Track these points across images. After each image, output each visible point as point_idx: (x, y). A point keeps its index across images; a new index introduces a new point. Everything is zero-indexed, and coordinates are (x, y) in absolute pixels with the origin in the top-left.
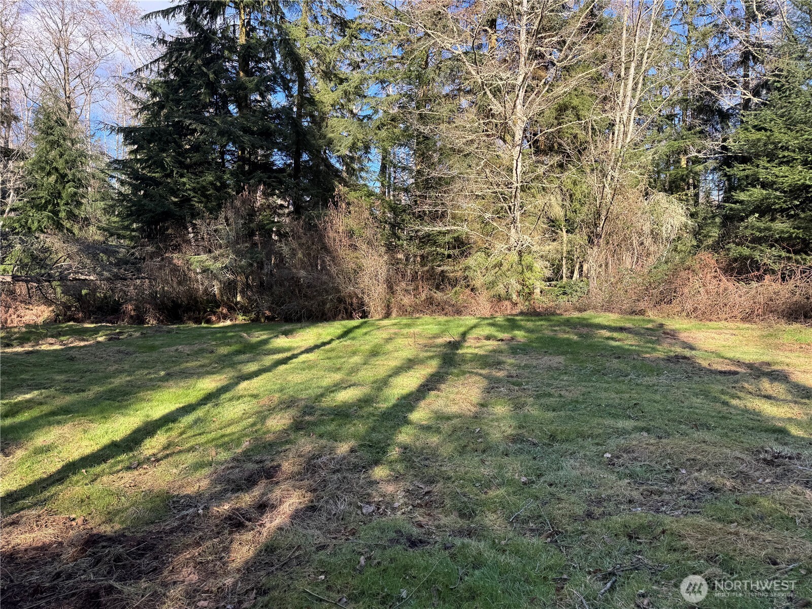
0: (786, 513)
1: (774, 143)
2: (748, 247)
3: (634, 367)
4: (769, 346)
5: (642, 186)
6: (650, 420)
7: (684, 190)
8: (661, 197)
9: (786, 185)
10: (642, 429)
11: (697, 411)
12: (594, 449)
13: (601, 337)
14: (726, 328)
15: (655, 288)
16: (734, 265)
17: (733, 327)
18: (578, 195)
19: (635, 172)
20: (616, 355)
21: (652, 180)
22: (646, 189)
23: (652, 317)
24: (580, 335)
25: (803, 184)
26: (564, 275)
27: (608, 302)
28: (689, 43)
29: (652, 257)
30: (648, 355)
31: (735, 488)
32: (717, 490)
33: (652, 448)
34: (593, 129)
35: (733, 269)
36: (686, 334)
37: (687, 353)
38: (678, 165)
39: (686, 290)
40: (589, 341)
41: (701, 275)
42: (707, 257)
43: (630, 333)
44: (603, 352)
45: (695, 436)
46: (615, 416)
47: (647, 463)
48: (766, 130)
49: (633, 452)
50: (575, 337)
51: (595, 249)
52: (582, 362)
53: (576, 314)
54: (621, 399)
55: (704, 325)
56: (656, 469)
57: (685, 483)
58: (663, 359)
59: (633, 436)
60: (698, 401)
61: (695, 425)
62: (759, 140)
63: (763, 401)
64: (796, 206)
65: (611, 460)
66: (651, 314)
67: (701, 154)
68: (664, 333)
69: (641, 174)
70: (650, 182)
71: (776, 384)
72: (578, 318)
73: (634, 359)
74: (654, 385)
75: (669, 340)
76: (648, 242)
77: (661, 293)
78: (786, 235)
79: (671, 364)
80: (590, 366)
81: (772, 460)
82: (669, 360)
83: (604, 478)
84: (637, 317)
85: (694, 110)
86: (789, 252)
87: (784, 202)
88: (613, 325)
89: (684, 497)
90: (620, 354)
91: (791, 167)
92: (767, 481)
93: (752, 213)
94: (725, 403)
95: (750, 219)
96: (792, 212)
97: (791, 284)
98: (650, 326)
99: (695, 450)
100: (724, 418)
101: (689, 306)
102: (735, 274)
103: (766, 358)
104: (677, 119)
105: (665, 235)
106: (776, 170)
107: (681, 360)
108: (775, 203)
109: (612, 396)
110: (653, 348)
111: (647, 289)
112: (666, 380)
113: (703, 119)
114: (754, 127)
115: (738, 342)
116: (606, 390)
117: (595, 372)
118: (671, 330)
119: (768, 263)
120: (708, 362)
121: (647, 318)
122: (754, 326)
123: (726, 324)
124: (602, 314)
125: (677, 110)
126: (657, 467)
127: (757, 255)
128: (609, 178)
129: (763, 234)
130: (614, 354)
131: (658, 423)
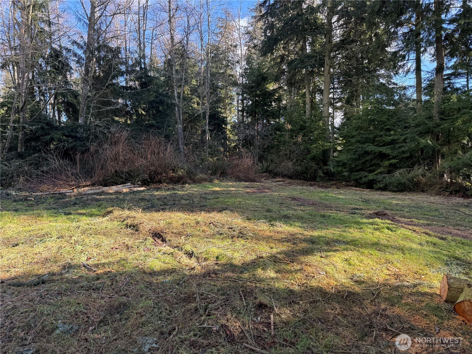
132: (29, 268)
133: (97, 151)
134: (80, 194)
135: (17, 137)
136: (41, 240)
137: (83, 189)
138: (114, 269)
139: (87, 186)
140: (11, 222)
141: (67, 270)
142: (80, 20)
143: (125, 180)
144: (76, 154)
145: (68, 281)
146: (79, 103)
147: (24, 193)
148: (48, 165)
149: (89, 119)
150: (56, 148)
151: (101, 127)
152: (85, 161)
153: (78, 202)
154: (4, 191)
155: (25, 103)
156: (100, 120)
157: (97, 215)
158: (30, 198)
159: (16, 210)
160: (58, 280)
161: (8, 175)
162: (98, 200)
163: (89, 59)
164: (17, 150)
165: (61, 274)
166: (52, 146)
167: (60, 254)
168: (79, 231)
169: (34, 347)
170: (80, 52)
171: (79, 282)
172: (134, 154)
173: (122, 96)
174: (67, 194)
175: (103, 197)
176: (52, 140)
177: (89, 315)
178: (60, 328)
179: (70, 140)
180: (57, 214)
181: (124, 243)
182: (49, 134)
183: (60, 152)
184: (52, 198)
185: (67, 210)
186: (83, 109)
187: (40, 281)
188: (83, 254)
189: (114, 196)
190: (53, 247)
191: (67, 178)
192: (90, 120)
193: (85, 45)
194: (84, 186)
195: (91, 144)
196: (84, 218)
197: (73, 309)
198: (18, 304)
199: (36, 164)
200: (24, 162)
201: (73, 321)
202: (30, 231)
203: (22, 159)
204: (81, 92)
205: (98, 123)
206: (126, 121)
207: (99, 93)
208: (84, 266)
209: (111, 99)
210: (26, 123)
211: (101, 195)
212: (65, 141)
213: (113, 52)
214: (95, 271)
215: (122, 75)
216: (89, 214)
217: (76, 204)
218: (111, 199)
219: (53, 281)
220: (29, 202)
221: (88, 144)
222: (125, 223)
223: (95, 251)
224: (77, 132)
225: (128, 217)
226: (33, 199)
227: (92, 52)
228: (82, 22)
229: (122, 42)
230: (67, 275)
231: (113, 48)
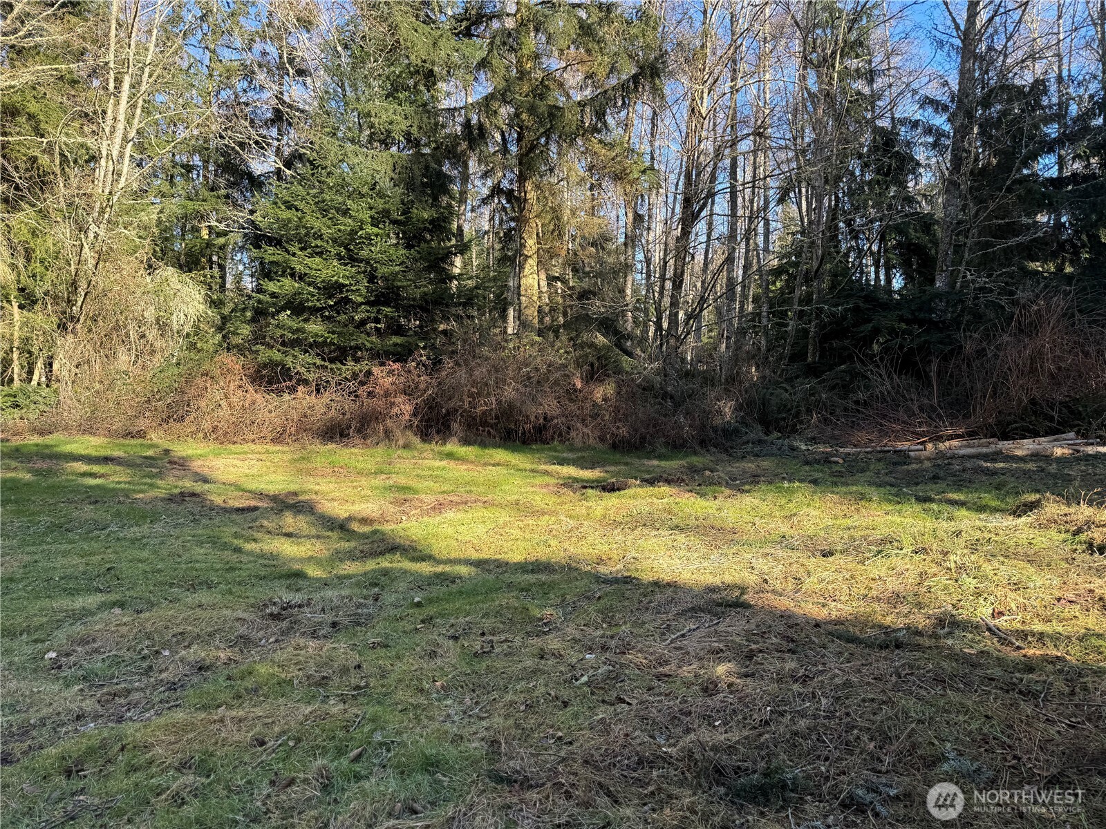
0: (283, 676)
1: (307, 228)
2: (279, 351)
3: (118, 514)
4: (300, 471)
5: (143, 254)
6: (128, 589)
7: (204, 268)
8: (170, 272)
9: (319, 280)
10: (114, 604)
11: (197, 565)
12: (28, 650)
13: (72, 474)
14: (253, 452)
15: (160, 400)
16: (264, 372)
17: (260, 450)
18: (40, 253)
19: (132, 233)
20: (93, 499)
21: (158, 249)
22: (149, 259)
23: (155, 441)
24: (37, 472)
25: (337, 282)
26: (16, 376)
27: (89, 419)
28: (211, 75)
29: (158, 356)
30: (141, 495)
31: (230, 660)
32: (207, 668)
33: (124, 630)
34: (62, 155)
35: (262, 377)
36: (200, 463)
37: (199, 488)
38: (196, 234)
39: (203, 404)
40: (50, 481)
41: (222, 384)
42: (230, 360)
43: (120, 464)
44: (70, 496)
45: (189, 600)
46: (72, 593)
47: (114, 653)
48: (297, 210)
49: (94, 641)
50: (28, 476)
51: (70, 338)
52: (33, 514)
53: (35, 439)
54: (87, 564)
55: (226, 449)
56: (126, 658)
57: (167, 669)
58: (163, 500)
59: (97, 618)
60: (202, 551)
61: (192, 585)
62: (289, 220)
63: (283, 539)
64: (331, 306)
65: (55, 660)
66: (155, 437)
67: (223, 225)
68: (170, 462)
69: (140, 237)
70: (155, 251)
71: (300, 517)
72: (37, 445)
73: (119, 502)
74: (144, 537)
75: (176, 472)
76: (152, 334)
77: (169, 406)
78: (321, 340)
79: (173, 505)
80: (45, 519)
81: (279, 614)
82: (171, 499)
83: (39, 692)
84: (133, 442)
85: (218, 166)
86: (323, 359)
87: (318, 300)
88: (94, 453)
89: (163, 689)
90: (97, 497)
91: (326, 259)
92: (271, 640)
93: (283, 309)
94: (238, 550)
95: (280, 316)
96: (327, 314)
97: (326, 398)
98: (150, 453)
99: (185, 619)
100: (232, 569)
101: (206, 424)
102: (264, 384)
103: (293, 487)
104: (195, 172)
105: (176, 327)
106: (307, 261)
107: (187, 499)
108: (308, 300)
109: (74, 562)
110: (151, 485)
111: (148, 402)
112: (163, 528)
113: (228, 180)
114: (285, 202)
115: (264, 469)
116: (65, 554)
117: (51, 528)
118: (179, 458)
119: (301, 371)
120: (223, 497)
121: (149, 442)
122: (286, 448)
123: (253, 446)
124: (79, 437)
125: (197, 160)
126: (128, 655)
127: (289, 362)
128: (91, 235)
129: (295, 336)
130: (89, 497)
131: (141, 590)
132: (863, 608)
133: (981, 353)
134: (941, 455)
135: (806, 332)
136: (879, 552)
137: (947, 444)
138: (1073, 654)
139: (958, 437)
140: (809, 505)
141: (946, 630)
142: (941, 44)
143: (1059, 423)
144: (930, 362)
145: (954, 656)
146: (935, 243)
147: (821, 448)
148: (867, 388)
149: (961, 275)
150: (886, 350)
151: (991, 291)
152: (951, 376)
153: (941, 474)
154: (786, 442)
155: (822, 259)
156: (989, 276)
157: (996, 510)
158: (836, 459)
159: (815, 482)
160: (930, 648)
161: (789, 410)
162: (993, 473)
163: (962, 132)
164: (806, 359)
165: (935, 636)
166: (875, 347)
167: (925, 590)
168: (961, 542)
169: (899, 783)
170: (940, 121)
171: (980, 665)
172: (1086, 354)
173: (1051, 204)
174: (912, 454)
175: (1001, 465)
176: (876, 331)
177: (1018, 753)
178: (952, 762)
179: (917, 330)
180: (898, 497)
181: (1091, 591)
182: (869, 321)
183: (893, 358)
184: (879, 460)
185: (920, 490)
186: (947, 254)
187: (891, 641)
188: (981, 600)
189: (1031, 466)
190: (907, 570)
191: (909, 417)
192: (964, 277)
193: (952, 101)
194: (950, 438)
195: (965, 337)
196: (963, 512)
197: (974, 726)
198: (854, 679)
199: (844, 386)
200: (819, 383)
201: (980, 755)
202: (849, 529)
203: (817, 377)
204: (939, 214)
205: (985, 283)
206: (1060, 269)
207: (987, 208)
208: (989, 629)
209: (1020, 216)
210: (825, 302)
211: (994, 460)
212: (904, 332)
213: (1025, 96)
214: (1019, 648)
215: (1051, 150)
216: (975, 503)
217: (938, 478)
218: (1025, 472)
219: (918, 647)
220: (833, 466)
221: (960, 336)
222: (1083, 537)
223: (1014, 600)
224: (931, 311)
225: (1089, 524)
226: (841, 461)
227: (970, 115)
228: (946, 48)
229: (1051, 64)
230: (950, 642)
231: (1024, 86)
